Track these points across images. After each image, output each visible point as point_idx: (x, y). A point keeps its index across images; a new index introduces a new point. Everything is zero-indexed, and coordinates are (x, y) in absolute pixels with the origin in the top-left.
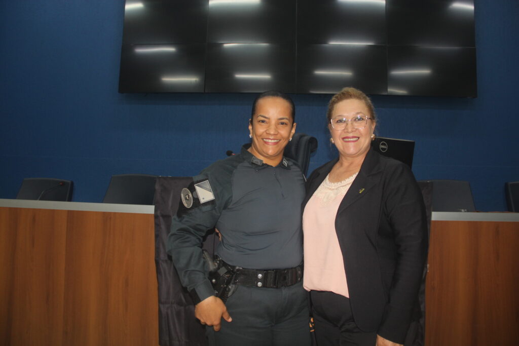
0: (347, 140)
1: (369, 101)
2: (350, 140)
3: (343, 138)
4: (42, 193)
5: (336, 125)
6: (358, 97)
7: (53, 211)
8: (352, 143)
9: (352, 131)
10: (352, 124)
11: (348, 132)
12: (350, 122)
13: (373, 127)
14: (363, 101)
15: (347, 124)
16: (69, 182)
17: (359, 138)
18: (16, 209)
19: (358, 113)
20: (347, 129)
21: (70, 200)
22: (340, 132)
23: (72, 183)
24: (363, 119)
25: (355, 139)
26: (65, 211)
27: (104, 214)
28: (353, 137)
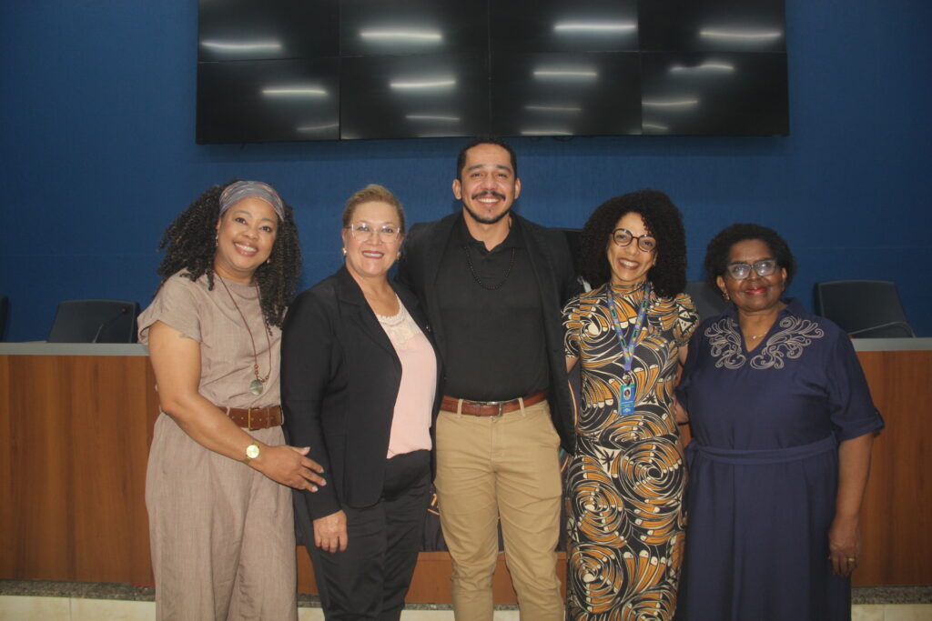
0: (368, 254)
1: (402, 208)
2: (372, 255)
3: (363, 252)
5: (357, 232)
6: (390, 202)
7: (124, 360)
8: (376, 261)
9: (377, 245)
10: (378, 235)
11: (372, 245)
12: (375, 233)
13: (401, 243)
14: (395, 207)
15: (372, 234)
17: (383, 254)
19: (388, 223)
20: (371, 240)
22: (360, 242)
24: (392, 231)
25: (379, 255)
28: (377, 252)
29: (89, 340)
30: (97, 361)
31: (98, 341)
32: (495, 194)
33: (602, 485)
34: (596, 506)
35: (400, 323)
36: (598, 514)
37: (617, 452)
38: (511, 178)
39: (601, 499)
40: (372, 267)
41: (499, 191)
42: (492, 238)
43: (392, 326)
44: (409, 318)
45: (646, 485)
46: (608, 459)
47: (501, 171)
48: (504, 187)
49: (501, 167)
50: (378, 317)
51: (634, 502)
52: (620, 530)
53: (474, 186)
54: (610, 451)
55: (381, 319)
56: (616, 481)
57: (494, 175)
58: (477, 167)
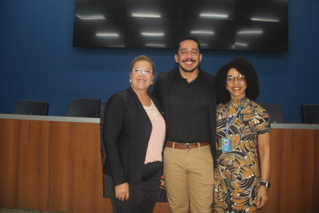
3: (138, 80)
4: (33, 110)
5: (135, 72)
7: (41, 122)
8: (142, 83)
16: (46, 102)
17: (146, 81)
18: (19, 120)
19: (147, 68)
21: (47, 115)
22: (136, 76)
23: (48, 103)
24: (149, 72)
25: (143, 81)
26: (48, 121)
27: (71, 123)
28: (143, 80)
29: (28, 114)
30: (30, 122)
31: (32, 114)
32: (192, 60)
33: (221, 181)
34: (218, 189)
35: (152, 109)
36: (218, 193)
37: (225, 168)
38: (198, 54)
39: (220, 187)
40: (141, 86)
41: (193, 59)
42: (190, 78)
43: (148, 110)
44: (155, 108)
45: (236, 183)
46: (222, 171)
47: (194, 51)
48: (195, 57)
49: (194, 49)
50: (143, 106)
51: (231, 190)
52: (226, 201)
53: (183, 57)
54: (223, 167)
55: (145, 107)
56: (225, 180)
57: (191, 52)
58: (185, 49)
